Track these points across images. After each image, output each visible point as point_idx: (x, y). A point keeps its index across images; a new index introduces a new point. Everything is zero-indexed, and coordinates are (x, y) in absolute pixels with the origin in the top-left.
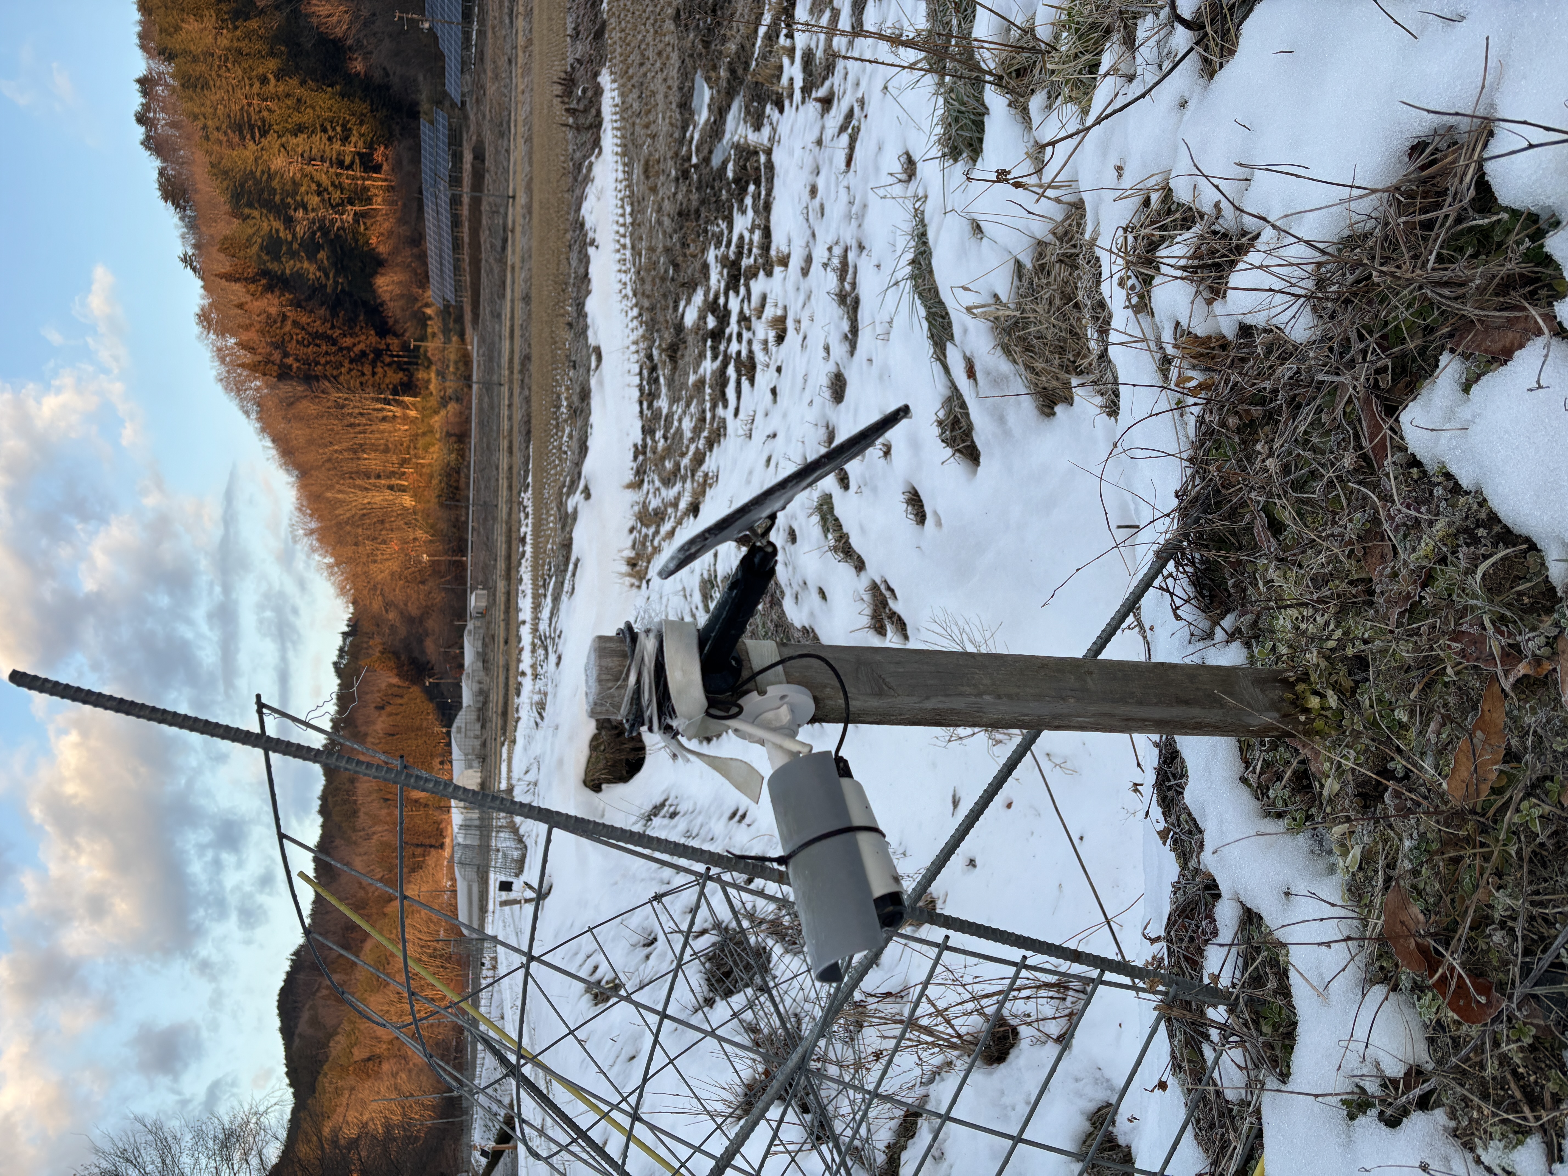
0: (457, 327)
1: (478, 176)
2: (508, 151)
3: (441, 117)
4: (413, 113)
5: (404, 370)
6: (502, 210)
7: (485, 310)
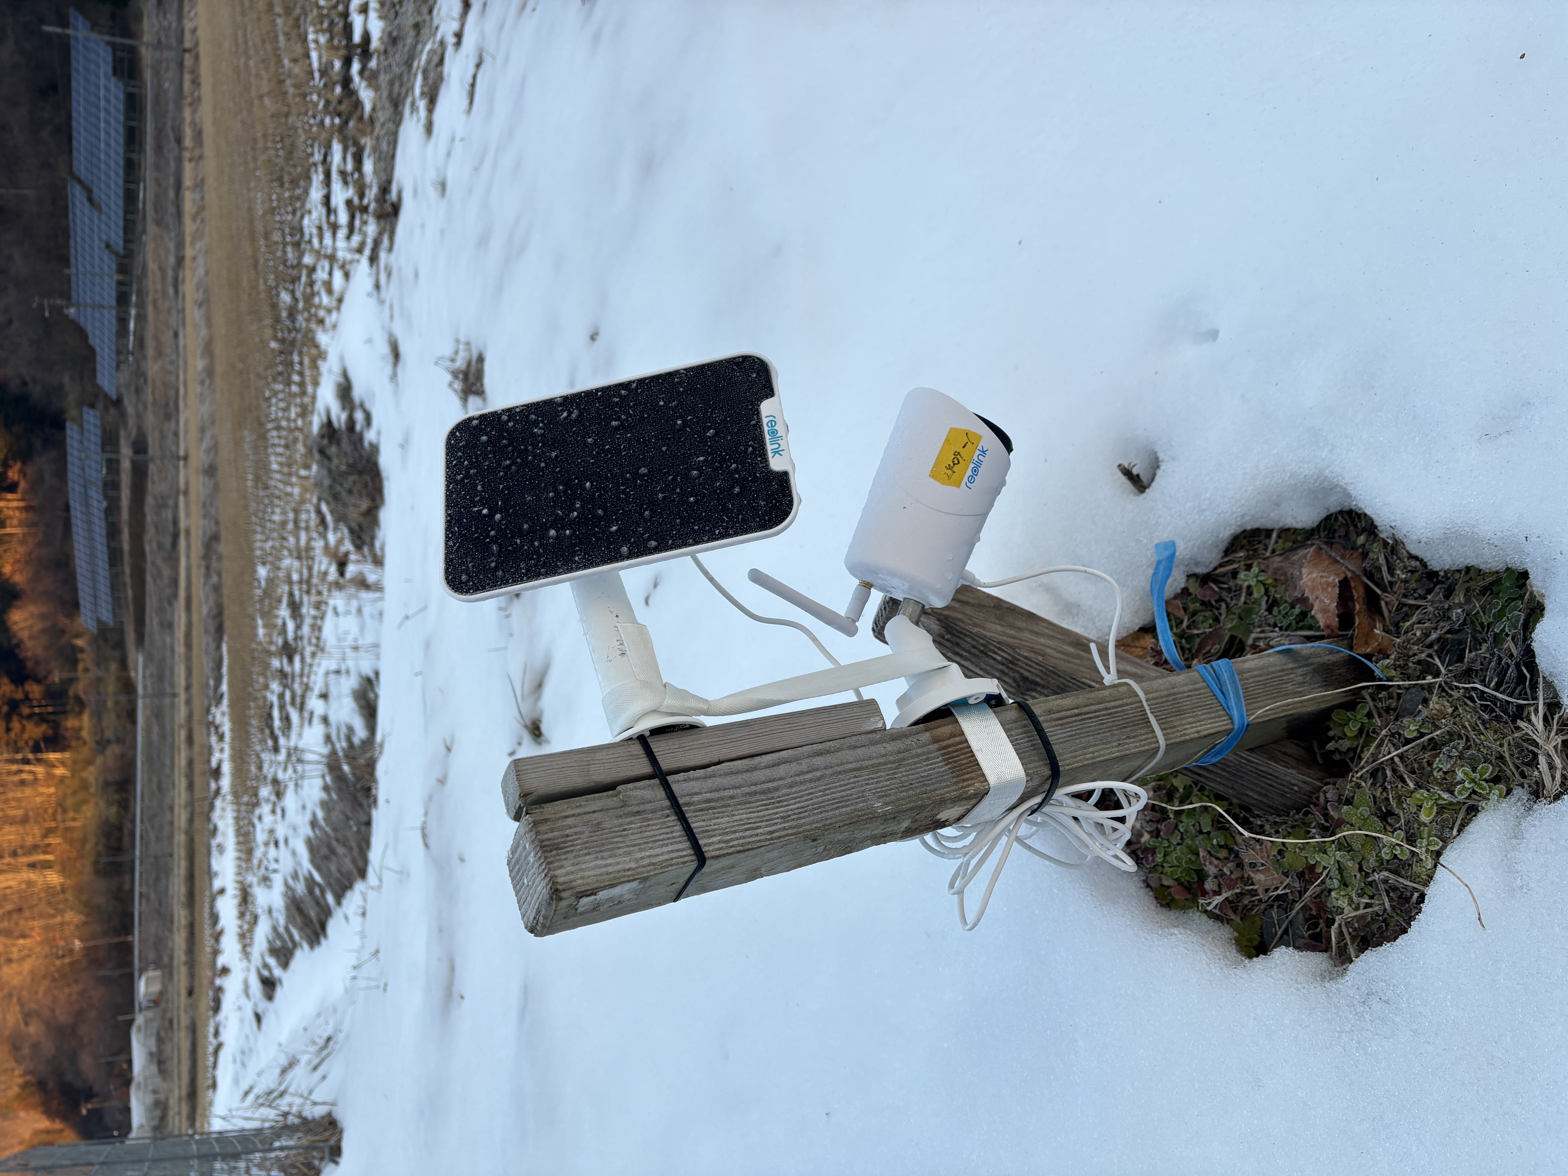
0: (117, 654)
1: (140, 474)
2: (176, 434)
3: (91, 418)
4: (58, 423)
5: (48, 722)
6: (171, 502)
7: (152, 622)
